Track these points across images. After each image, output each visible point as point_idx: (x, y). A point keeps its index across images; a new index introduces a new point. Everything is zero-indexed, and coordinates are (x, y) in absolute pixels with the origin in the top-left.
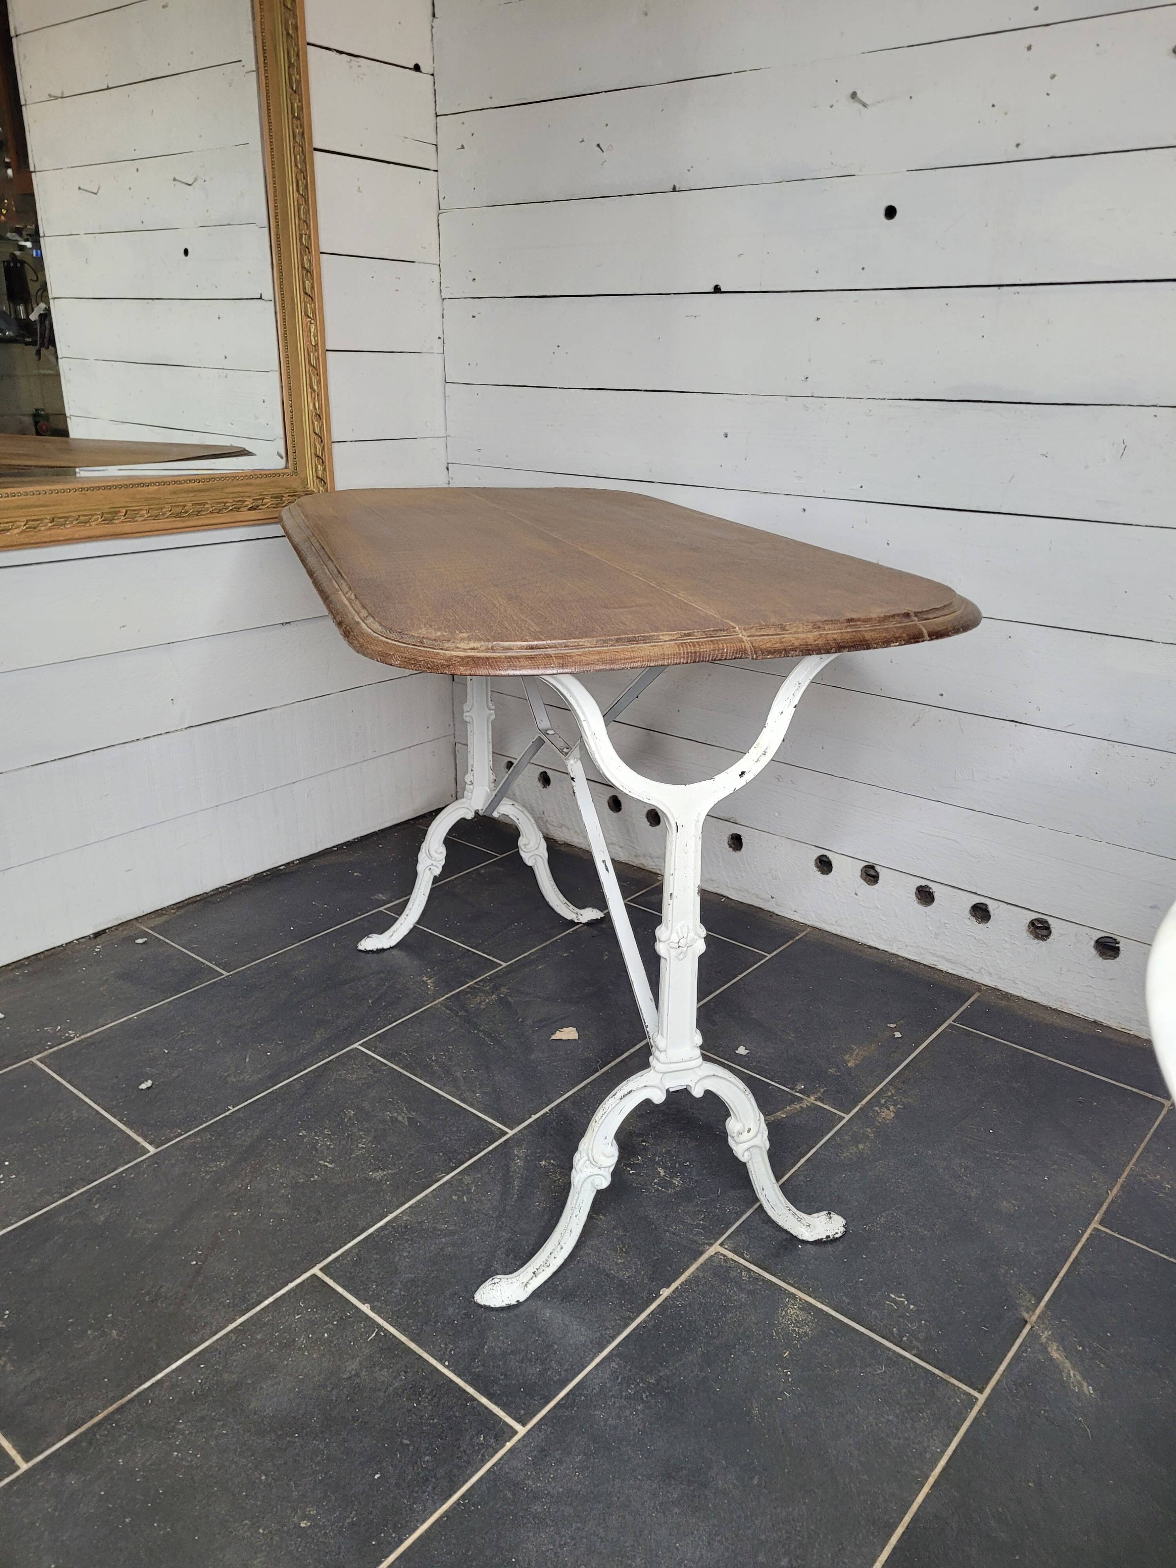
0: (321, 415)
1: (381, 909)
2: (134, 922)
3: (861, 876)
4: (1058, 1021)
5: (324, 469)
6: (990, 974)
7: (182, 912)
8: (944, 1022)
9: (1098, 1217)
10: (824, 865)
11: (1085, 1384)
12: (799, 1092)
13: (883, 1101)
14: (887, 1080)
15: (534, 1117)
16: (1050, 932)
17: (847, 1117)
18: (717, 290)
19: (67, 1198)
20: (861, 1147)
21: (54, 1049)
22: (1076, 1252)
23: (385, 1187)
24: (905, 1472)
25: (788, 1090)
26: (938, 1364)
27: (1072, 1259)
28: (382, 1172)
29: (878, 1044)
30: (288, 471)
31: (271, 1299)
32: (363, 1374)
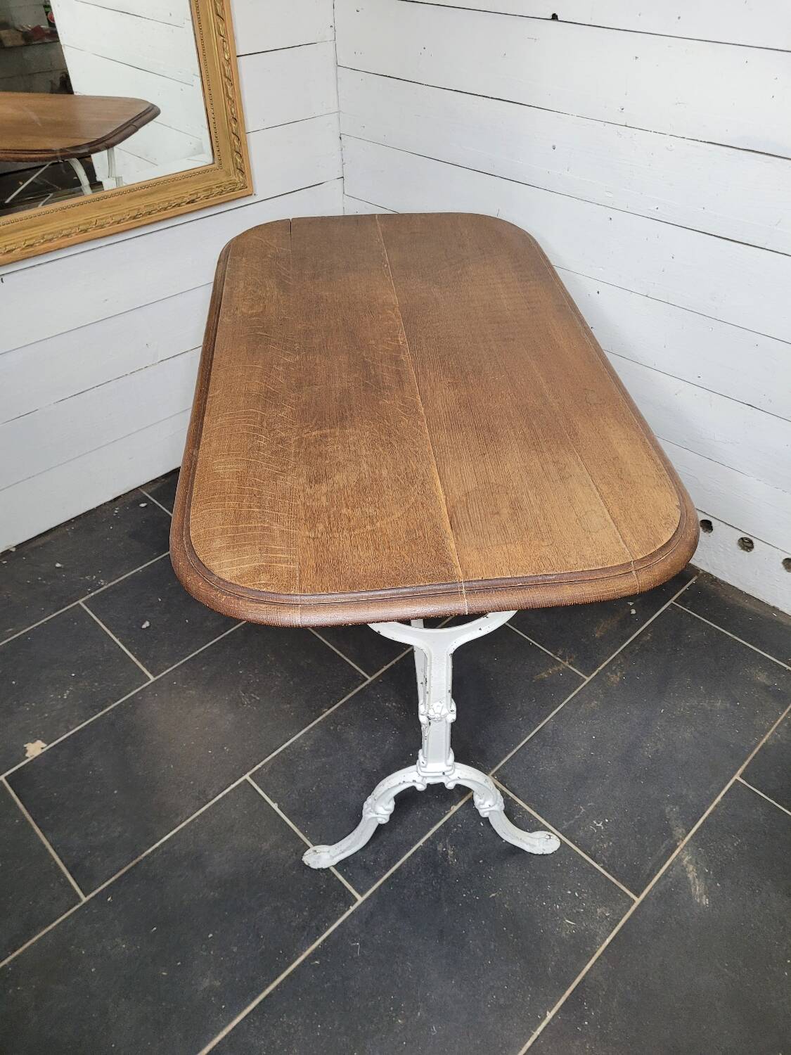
0: (236, 119)
2: (139, 489)
4: (748, 605)
5: (242, 160)
6: (707, 564)
7: (169, 480)
8: (667, 602)
9: (740, 771)
11: (705, 897)
12: (560, 656)
13: (613, 668)
14: (620, 651)
15: (386, 668)
16: (753, 548)
17: (588, 679)
18: (555, 17)
19: (103, 713)
20: (593, 704)
21: (92, 594)
22: (719, 799)
23: (290, 717)
24: (582, 947)
25: (551, 654)
26: (615, 875)
27: (715, 803)
28: (288, 706)
29: (619, 618)
30: (215, 166)
31: (220, 796)
32: (271, 853)
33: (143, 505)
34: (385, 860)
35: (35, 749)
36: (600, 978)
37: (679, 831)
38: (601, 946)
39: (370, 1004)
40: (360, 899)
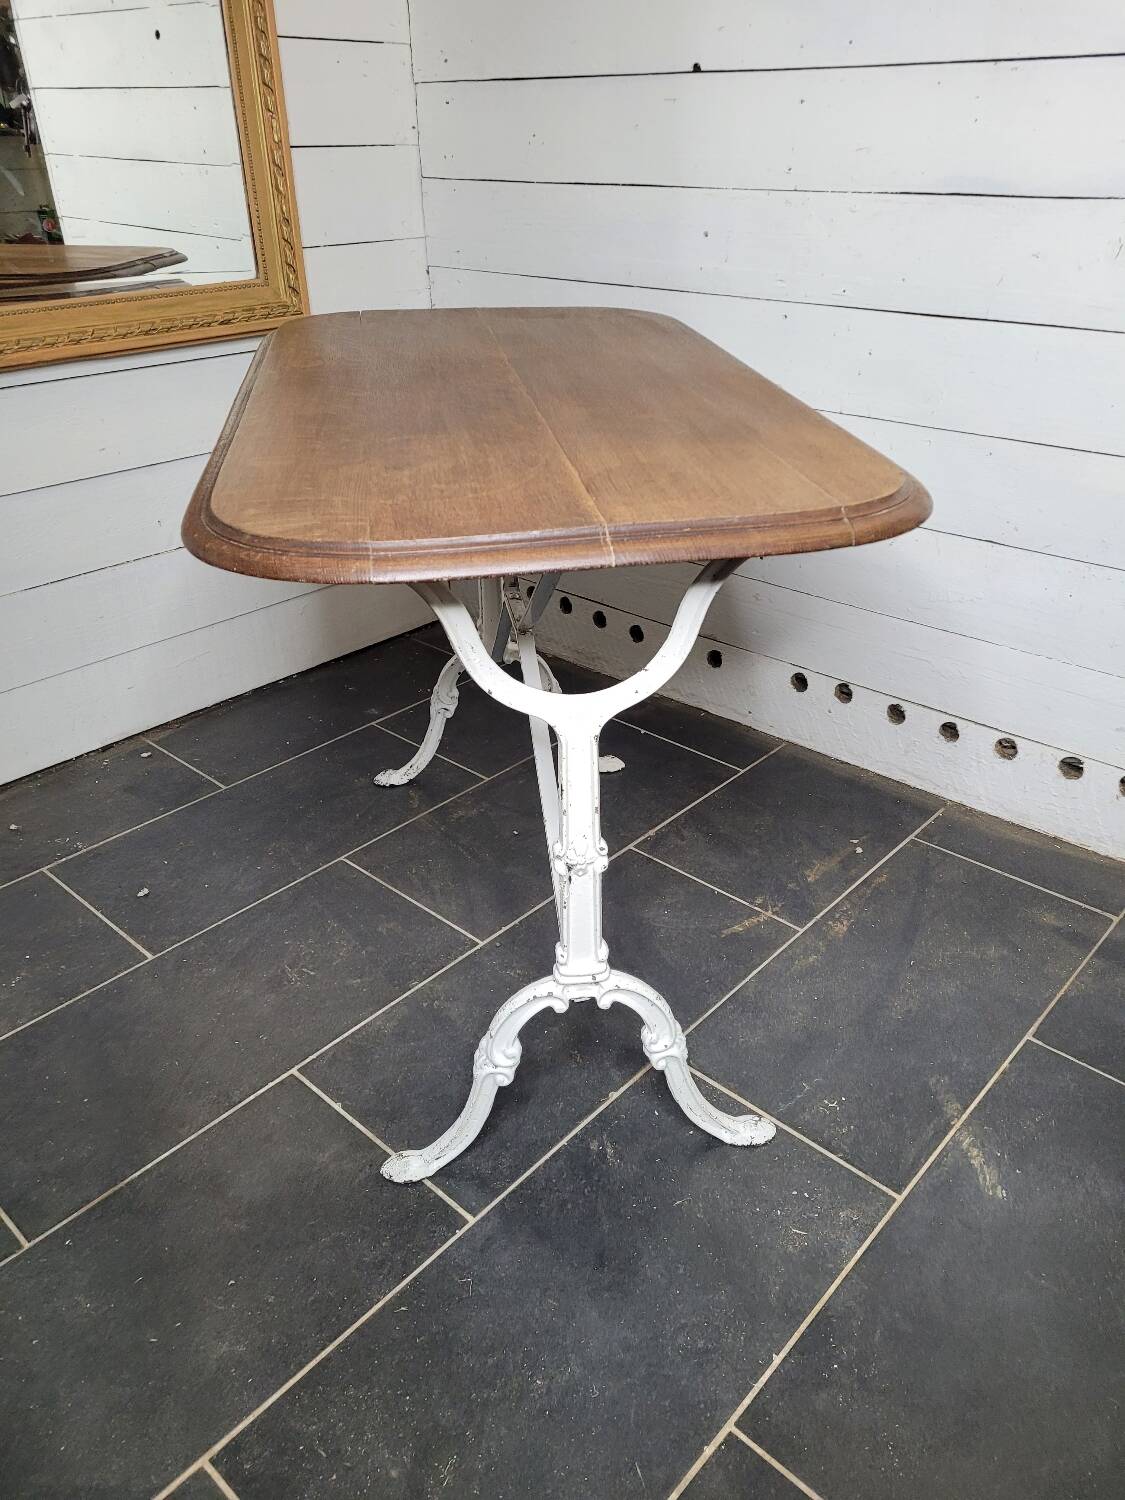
0: (288, 220)
1: (373, 723)
2: (141, 736)
3: (835, 695)
4: (1019, 837)
5: (297, 278)
6: (956, 790)
7: (185, 726)
8: (906, 837)
9: (1033, 1029)
10: (800, 682)
11: (999, 1187)
12: (759, 906)
13: (837, 916)
14: (844, 895)
15: (504, 929)
16: (1016, 752)
17: (802, 931)
18: (697, 69)
19: (71, 1001)
20: (811, 960)
21: (64, 859)
22: (1006, 1064)
23: (361, 994)
24: (819, 1265)
25: (747, 904)
26: (862, 1167)
27: (1001, 1070)
28: (359, 980)
29: (839, 859)
30: (259, 281)
31: (252, 1097)
32: (332, 1167)
33: (145, 755)
34: (510, 1167)
36: (852, 1303)
37: (951, 1108)
38: (850, 1261)
39: (490, 1361)
40: (472, 1220)
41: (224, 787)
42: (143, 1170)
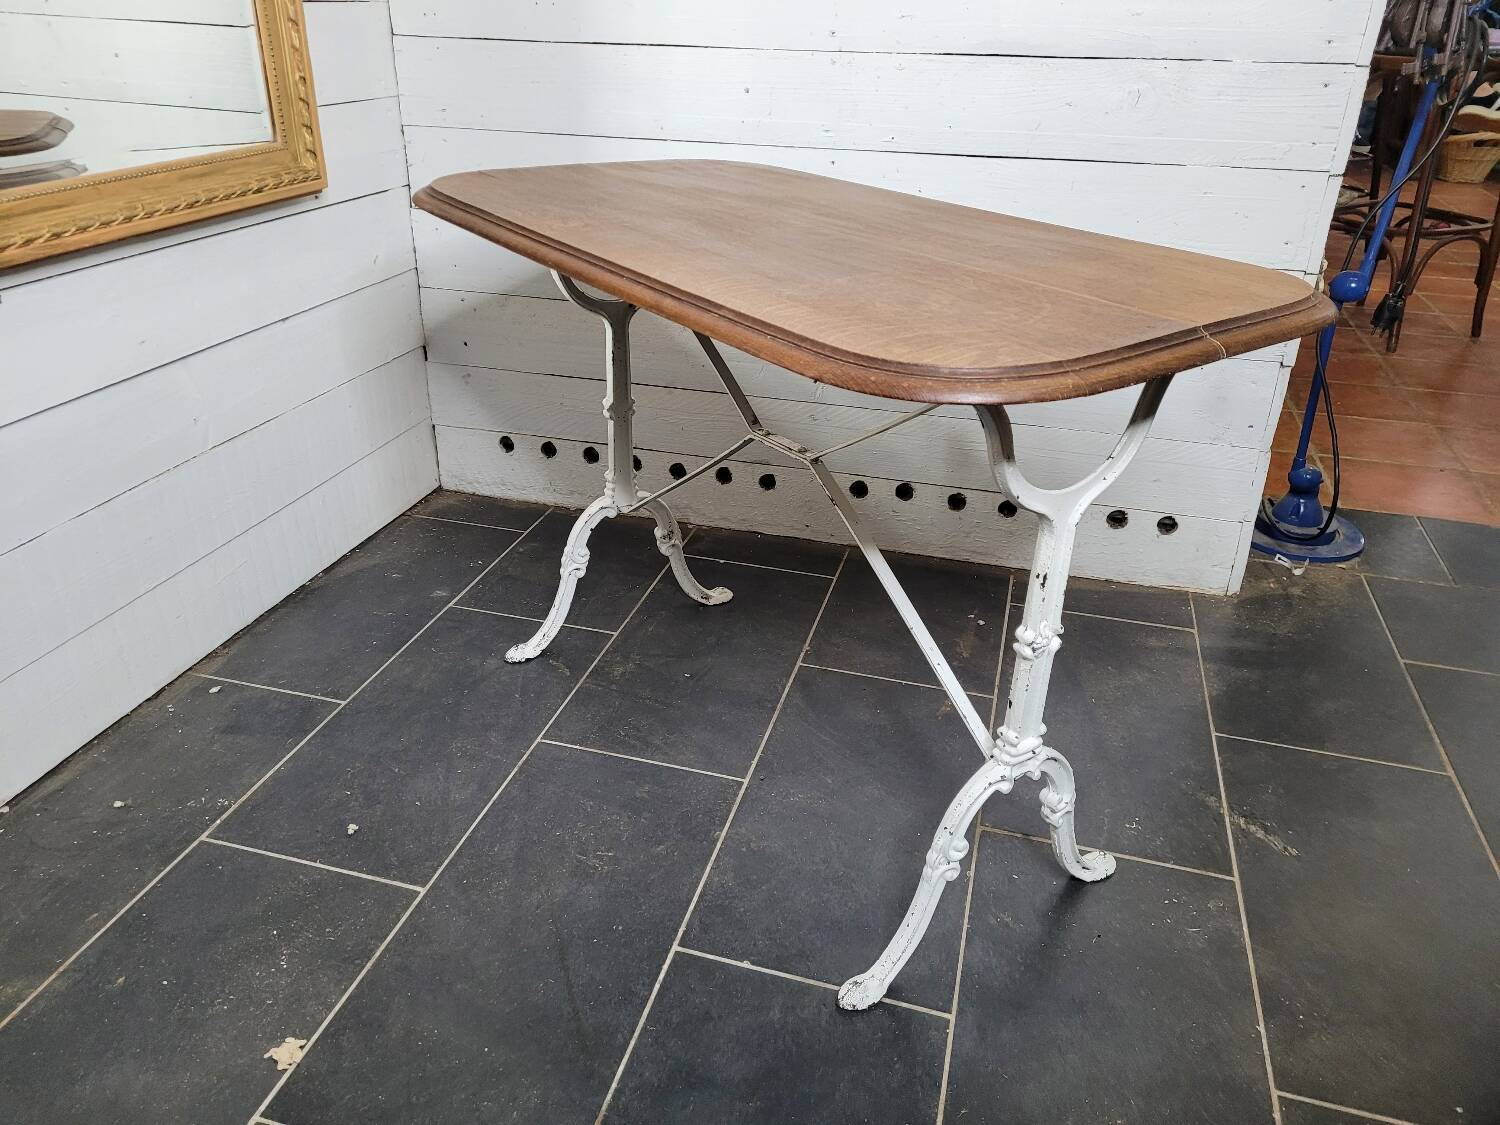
0: (304, 79)
1: (451, 605)
2: (189, 672)
3: (895, 494)
4: (1082, 585)
5: (313, 138)
7: (234, 649)
8: (1006, 604)
9: (1212, 728)
10: (860, 489)
11: (1289, 847)
14: (1001, 661)
15: (754, 763)
17: (995, 698)
19: (373, 960)
21: (218, 822)
22: (1214, 758)
23: (675, 858)
25: (935, 687)
26: (1192, 864)
27: (1218, 763)
29: (974, 633)
31: (657, 986)
32: (790, 1019)
33: (214, 690)
35: (289, 1053)
36: (1272, 969)
37: (1211, 801)
38: (1244, 936)
40: (952, 1017)
41: (343, 703)
42: (611, 1091)
